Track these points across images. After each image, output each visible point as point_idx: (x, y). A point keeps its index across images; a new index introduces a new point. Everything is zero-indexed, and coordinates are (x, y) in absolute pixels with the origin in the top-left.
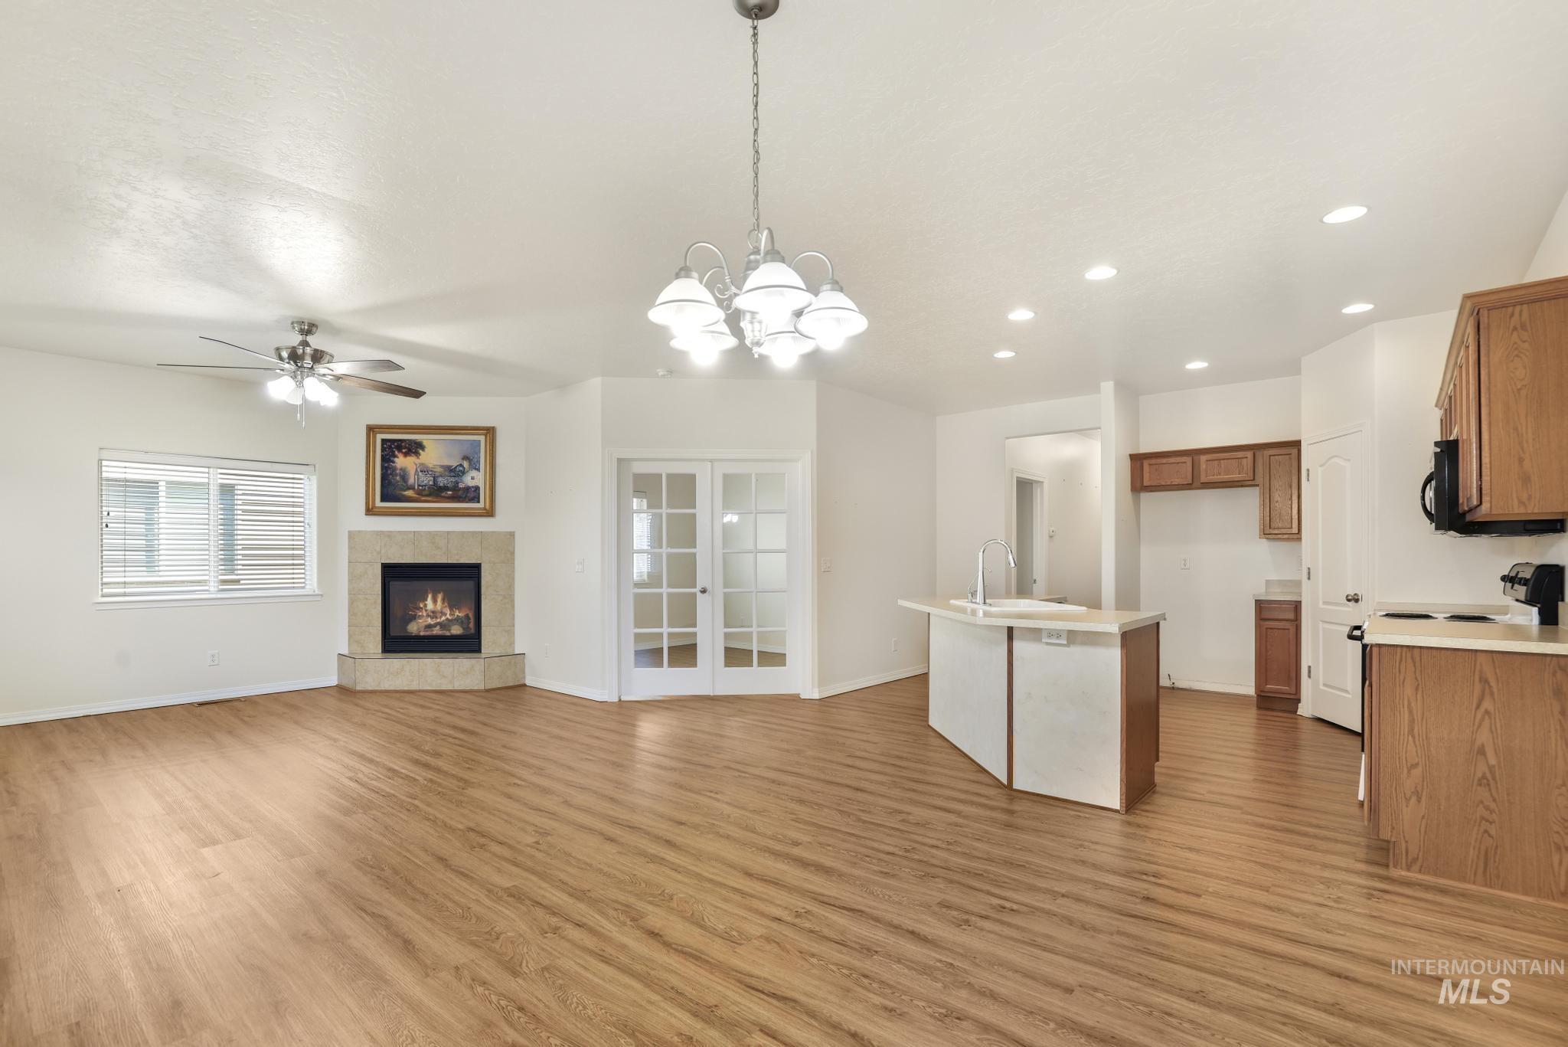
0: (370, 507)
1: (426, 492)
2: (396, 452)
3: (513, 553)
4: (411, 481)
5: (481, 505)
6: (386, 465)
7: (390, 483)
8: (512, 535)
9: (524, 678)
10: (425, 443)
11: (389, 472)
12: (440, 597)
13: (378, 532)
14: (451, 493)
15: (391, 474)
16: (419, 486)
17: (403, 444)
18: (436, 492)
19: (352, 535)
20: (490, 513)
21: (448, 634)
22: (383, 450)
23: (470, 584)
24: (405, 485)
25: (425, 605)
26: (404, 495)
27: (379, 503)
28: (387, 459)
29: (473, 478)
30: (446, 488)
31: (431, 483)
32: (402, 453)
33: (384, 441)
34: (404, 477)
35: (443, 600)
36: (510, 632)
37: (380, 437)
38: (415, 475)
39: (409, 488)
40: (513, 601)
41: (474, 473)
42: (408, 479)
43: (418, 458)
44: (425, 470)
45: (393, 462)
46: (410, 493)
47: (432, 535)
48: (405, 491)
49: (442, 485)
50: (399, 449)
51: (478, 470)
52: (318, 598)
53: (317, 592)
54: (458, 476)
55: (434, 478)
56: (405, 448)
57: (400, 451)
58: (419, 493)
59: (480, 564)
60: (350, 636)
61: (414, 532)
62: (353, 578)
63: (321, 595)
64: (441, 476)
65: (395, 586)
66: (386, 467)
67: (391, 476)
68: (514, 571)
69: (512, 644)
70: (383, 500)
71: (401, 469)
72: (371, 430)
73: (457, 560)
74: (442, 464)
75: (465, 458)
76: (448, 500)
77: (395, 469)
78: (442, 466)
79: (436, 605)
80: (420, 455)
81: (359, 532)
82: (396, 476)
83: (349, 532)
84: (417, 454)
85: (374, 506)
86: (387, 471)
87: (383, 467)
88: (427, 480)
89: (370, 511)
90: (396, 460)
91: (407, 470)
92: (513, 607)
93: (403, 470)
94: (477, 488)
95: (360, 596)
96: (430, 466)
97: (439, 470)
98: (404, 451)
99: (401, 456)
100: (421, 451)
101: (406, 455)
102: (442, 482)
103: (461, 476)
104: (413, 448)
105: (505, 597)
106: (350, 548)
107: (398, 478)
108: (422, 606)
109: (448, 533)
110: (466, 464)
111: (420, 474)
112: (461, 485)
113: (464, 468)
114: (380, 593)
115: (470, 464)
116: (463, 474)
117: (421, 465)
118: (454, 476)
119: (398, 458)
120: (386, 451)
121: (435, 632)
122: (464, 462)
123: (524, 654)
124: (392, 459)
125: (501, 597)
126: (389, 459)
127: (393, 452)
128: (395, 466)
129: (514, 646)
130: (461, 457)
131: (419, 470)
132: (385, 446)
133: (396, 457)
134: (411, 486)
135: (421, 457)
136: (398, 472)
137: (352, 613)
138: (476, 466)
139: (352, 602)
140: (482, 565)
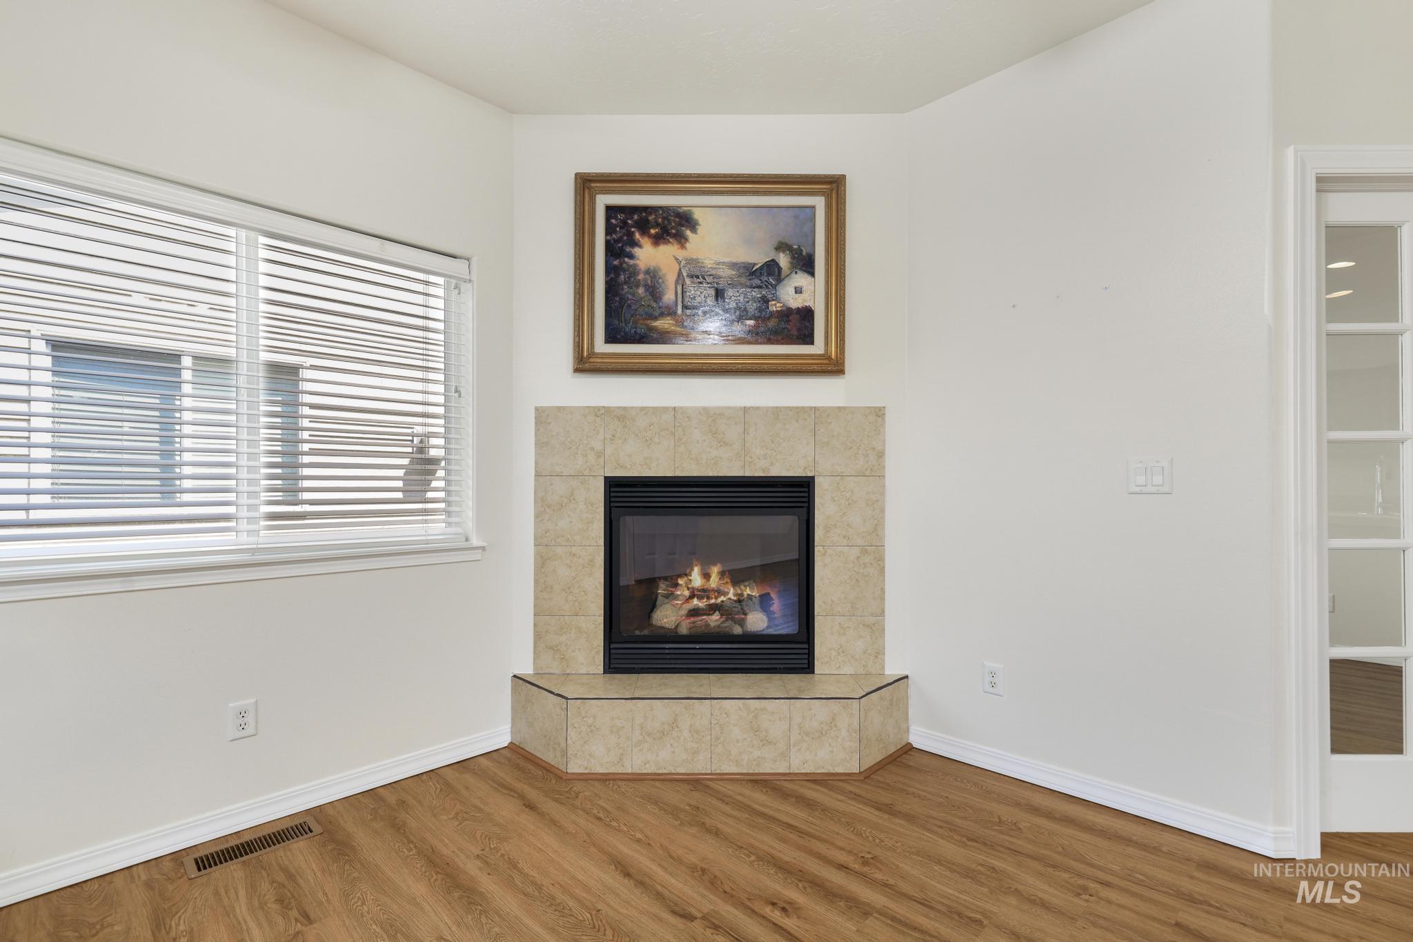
0: (584, 354)
2: (637, 236)
3: (881, 455)
4: (667, 295)
5: (817, 348)
6: (616, 263)
7: (623, 300)
8: (879, 413)
9: (908, 730)
10: (698, 214)
11: (622, 276)
13: (599, 408)
14: (752, 323)
15: (625, 283)
16: (685, 307)
17: (651, 218)
19: (542, 415)
20: (833, 366)
21: (737, 630)
22: (609, 230)
23: (792, 524)
24: (654, 304)
26: (651, 329)
27: (601, 346)
28: (617, 251)
29: (798, 291)
30: (741, 313)
31: (711, 302)
32: (650, 236)
33: (611, 210)
34: (654, 291)
36: (876, 629)
37: (603, 201)
38: (677, 282)
39: (662, 315)
40: (880, 559)
41: (801, 279)
42: (661, 292)
43: (683, 247)
44: (697, 273)
45: (631, 256)
46: (666, 324)
47: (712, 418)
48: (656, 318)
49: (733, 305)
50: (643, 227)
51: (812, 273)
52: (477, 555)
53: (475, 542)
54: (767, 285)
55: (717, 290)
56: (658, 225)
57: (645, 230)
58: (687, 324)
59: (813, 478)
60: (538, 636)
61: (674, 409)
62: (545, 508)
63: (483, 548)
64: (732, 286)
65: (632, 524)
66: (616, 267)
67: (625, 287)
68: (883, 494)
69: (879, 654)
70: (611, 338)
71: (648, 272)
72: (586, 185)
73: (766, 472)
74: (734, 260)
75: (781, 247)
77: (634, 271)
78: (733, 265)
80: (686, 240)
81: (559, 409)
82: (637, 286)
83: (537, 409)
84: (681, 239)
85: (592, 354)
86: (618, 275)
87: (609, 269)
88: (702, 296)
89: (585, 364)
90: (637, 251)
91: (660, 274)
92: (882, 570)
93: (653, 274)
94: (807, 314)
95: (559, 550)
96: (708, 263)
97: (726, 272)
98: (652, 231)
99: (646, 243)
100: (688, 233)
101: (657, 240)
102: (733, 298)
103: (774, 287)
104: (673, 225)
105: (864, 552)
106: (539, 444)
107: (641, 291)
109: (745, 410)
110: (784, 260)
111: (688, 281)
112: (774, 307)
113: (780, 269)
114: (601, 542)
115: (793, 258)
116: (779, 280)
117: (690, 261)
118: (760, 287)
119: (640, 246)
120: (615, 232)
121: (712, 624)
122: (782, 255)
123: (907, 677)
124: (628, 249)
125: (855, 552)
126: (622, 249)
127: (631, 235)
128: (635, 266)
129: (883, 660)
130: (775, 243)
131: (685, 274)
132: (613, 221)
133: (636, 244)
134: (668, 307)
135: (688, 245)
136: (641, 277)
137: (542, 586)
138: (806, 264)
139: (542, 563)
140: (817, 480)
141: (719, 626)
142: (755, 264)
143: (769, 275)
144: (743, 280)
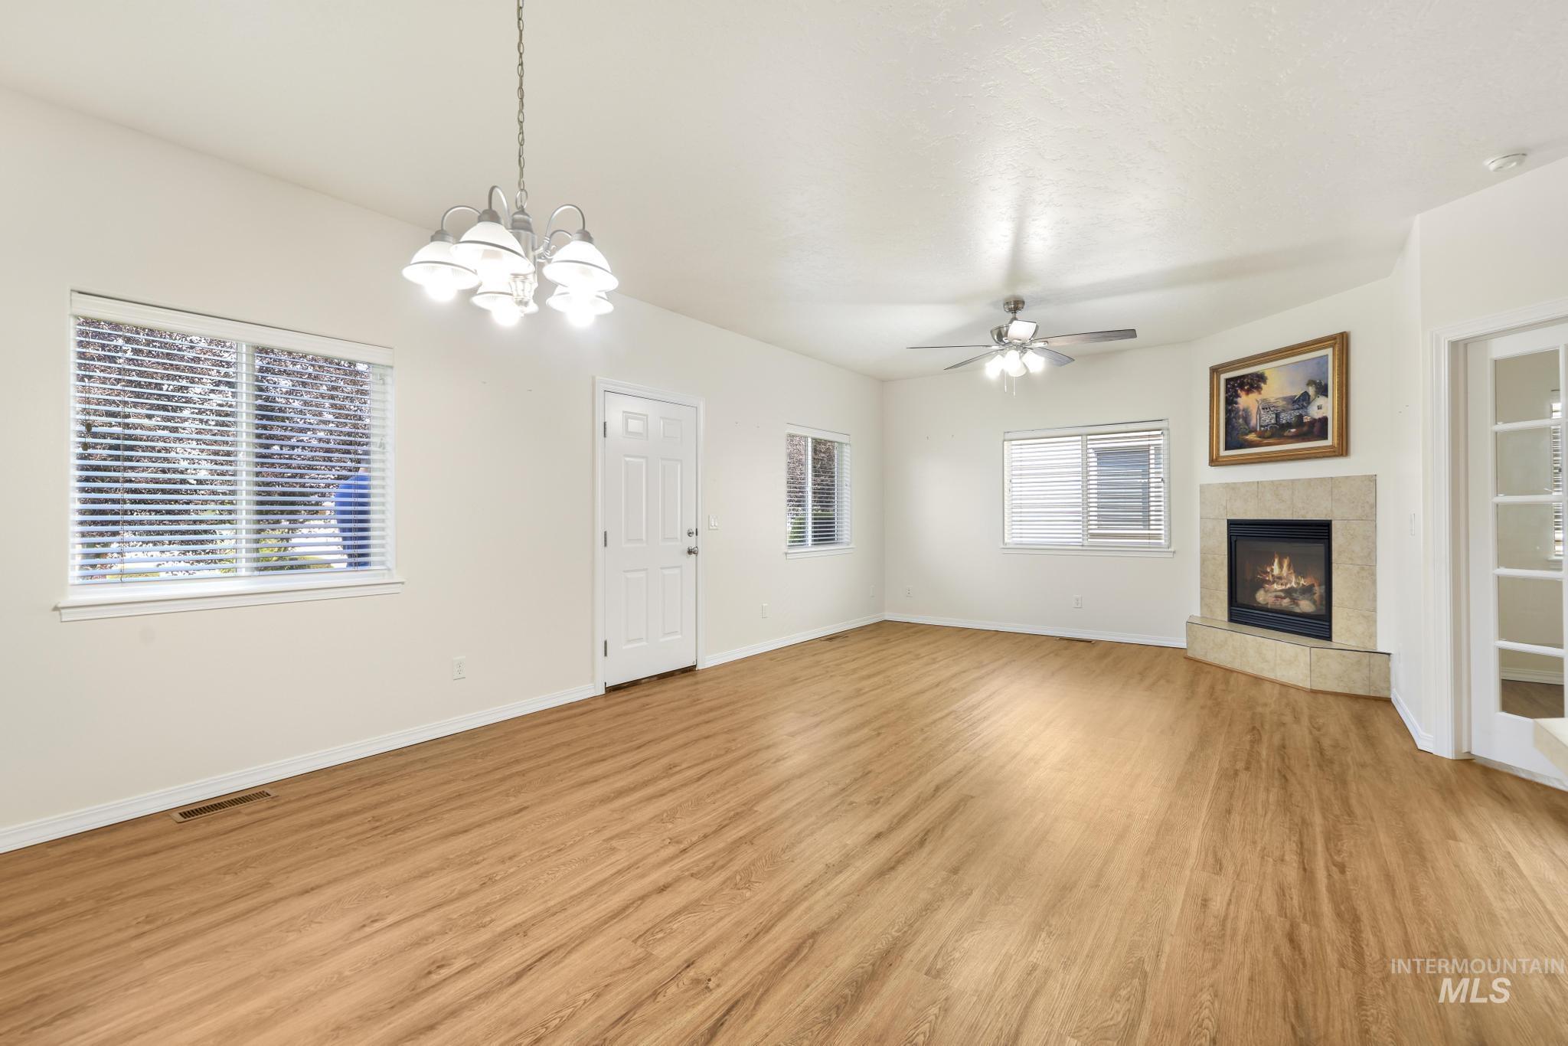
0: (1214, 457)
1: (1268, 434)
2: (1239, 391)
3: (1373, 506)
4: (1253, 422)
5: (1328, 442)
6: (1230, 408)
7: (1233, 427)
8: (1373, 479)
9: (1389, 689)
10: (1267, 374)
11: (1232, 415)
12: (1286, 563)
13: (1224, 484)
14: (1293, 430)
15: (1234, 417)
16: (1261, 426)
17: (1245, 380)
18: (1278, 431)
20: (1342, 450)
21: (1297, 610)
22: (1227, 391)
23: (1319, 548)
24: (1246, 427)
25: (1272, 570)
26: (1246, 440)
27: (1223, 453)
28: (1230, 401)
29: (1319, 408)
30: (1289, 425)
31: (1273, 421)
32: (1244, 390)
33: (1227, 381)
34: (1246, 420)
35: (1289, 566)
36: (1370, 617)
37: (1224, 376)
38: (1257, 413)
39: (1251, 432)
40: (1373, 575)
41: (1321, 401)
42: (1250, 420)
43: (1260, 393)
44: (1266, 407)
45: (1236, 403)
46: (1252, 437)
47: (1276, 486)
48: (1247, 434)
49: (1284, 422)
50: (1241, 387)
51: (1326, 396)
52: (1172, 555)
53: (1171, 549)
54: (1303, 407)
55: (1276, 414)
56: (1248, 384)
57: (1242, 388)
58: (1261, 435)
59: (1331, 521)
60: (1202, 598)
61: (1258, 482)
62: (1204, 535)
63: (1174, 552)
64: (1284, 411)
66: (1230, 410)
67: (1234, 420)
68: (1374, 532)
69: (1373, 636)
70: (1228, 447)
71: (1244, 410)
72: (1215, 371)
73: (1303, 517)
74: (1285, 396)
75: (1310, 383)
76: (1290, 440)
77: (1238, 411)
78: (1284, 399)
79: (1282, 570)
80: (1261, 388)
81: (1209, 485)
82: (1240, 418)
83: (1202, 487)
84: (1259, 389)
85: (1220, 456)
86: (1230, 414)
87: (1226, 411)
88: (1269, 418)
89: (1214, 461)
90: (1239, 400)
91: (1250, 410)
92: (1374, 582)
93: (1246, 410)
94: (1324, 420)
95: (1209, 557)
96: (1272, 400)
97: (1281, 403)
98: (1246, 388)
99: (1243, 394)
100: (1262, 385)
101: (1248, 392)
102: (1285, 418)
103: (1306, 408)
104: (1254, 383)
105: (1362, 568)
106: (1202, 503)
107: (1241, 421)
108: (1269, 570)
109: (1293, 481)
110: (1311, 391)
111: (1262, 412)
112: (1306, 419)
113: (1309, 396)
114: (1226, 553)
115: (1317, 388)
116: (1309, 403)
117: (1264, 400)
118: (1298, 409)
119: (1240, 397)
120: (1229, 391)
121: (1284, 605)
122: (1310, 388)
123: (1389, 654)
124: (1235, 399)
125: (1357, 568)
126: (1232, 400)
127: (1236, 391)
128: (1238, 407)
129: (1376, 641)
130: (1306, 381)
131: (1260, 408)
132: (1229, 386)
133: (1238, 396)
134: (1253, 428)
135: (1262, 392)
136: (1241, 413)
137: (1203, 575)
138: (1323, 390)
139: (1203, 561)
140: (1333, 522)
141: (1286, 607)
142: (1296, 396)
143: (1303, 400)
144: (1290, 407)
